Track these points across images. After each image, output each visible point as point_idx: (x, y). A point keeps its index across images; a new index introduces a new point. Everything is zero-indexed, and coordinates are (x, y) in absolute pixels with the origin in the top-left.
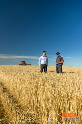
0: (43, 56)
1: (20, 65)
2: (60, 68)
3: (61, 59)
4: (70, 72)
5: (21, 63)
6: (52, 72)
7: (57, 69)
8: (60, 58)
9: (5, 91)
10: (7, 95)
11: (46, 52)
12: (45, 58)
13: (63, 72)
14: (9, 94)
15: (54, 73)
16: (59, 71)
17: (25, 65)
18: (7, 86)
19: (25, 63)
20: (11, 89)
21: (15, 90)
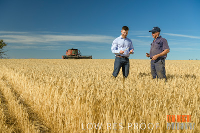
0: (121, 37)
1: (66, 58)
2: (162, 66)
3: (162, 45)
4: (188, 76)
5: (69, 53)
7: (154, 69)
8: (159, 41)
9: (33, 120)
10: (37, 127)
12: (127, 43)
14: (43, 126)
16: (159, 74)
17: (79, 58)
18: (36, 107)
19: (78, 54)
20: (47, 116)
21: (55, 117)
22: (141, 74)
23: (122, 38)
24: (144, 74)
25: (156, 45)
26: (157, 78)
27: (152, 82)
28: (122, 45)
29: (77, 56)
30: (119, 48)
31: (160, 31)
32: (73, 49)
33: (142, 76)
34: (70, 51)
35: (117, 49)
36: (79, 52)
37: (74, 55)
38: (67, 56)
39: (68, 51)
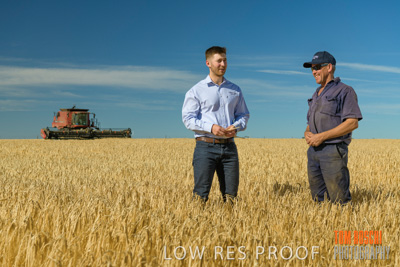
1: (52, 135)
5: (63, 122)
6: (281, 190)
15: (297, 199)
16: (332, 186)
17: (93, 136)
19: (89, 125)
22: (276, 187)
23: (210, 85)
24: (288, 187)
26: (326, 202)
27: (311, 213)
28: (211, 103)
29: (87, 131)
30: (203, 112)
32: (73, 110)
33: (282, 194)
34: (64, 115)
35: (199, 116)
36: (91, 117)
37: (76, 128)
38: (56, 130)
39: (59, 115)
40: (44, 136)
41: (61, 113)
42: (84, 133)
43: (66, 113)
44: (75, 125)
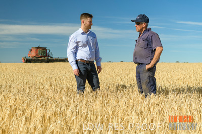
1: (28, 61)
5: (33, 54)
11: (91, 16)
13: (166, 92)
19: (47, 55)
23: (83, 33)
25: (142, 41)
29: (46, 58)
31: (147, 21)
32: (39, 48)
34: (34, 50)
36: (48, 51)
37: (40, 57)
38: (30, 58)
39: (31, 50)
40: (23, 61)
41: (33, 49)
42: (45, 60)
43: (35, 49)
44: (40, 56)
